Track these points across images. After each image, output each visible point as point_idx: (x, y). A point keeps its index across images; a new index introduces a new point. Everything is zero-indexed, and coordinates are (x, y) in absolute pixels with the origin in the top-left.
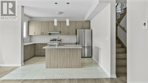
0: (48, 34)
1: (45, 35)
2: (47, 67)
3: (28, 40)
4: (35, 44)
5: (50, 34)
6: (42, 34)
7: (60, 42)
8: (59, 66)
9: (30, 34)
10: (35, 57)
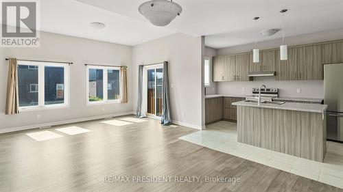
0: (248, 79)
1: (243, 80)
2: (240, 141)
3: (213, 89)
4: (223, 97)
5: (251, 79)
6: (236, 79)
7: (276, 95)
8: (263, 143)
9: (216, 80)
10: (223, 122)
